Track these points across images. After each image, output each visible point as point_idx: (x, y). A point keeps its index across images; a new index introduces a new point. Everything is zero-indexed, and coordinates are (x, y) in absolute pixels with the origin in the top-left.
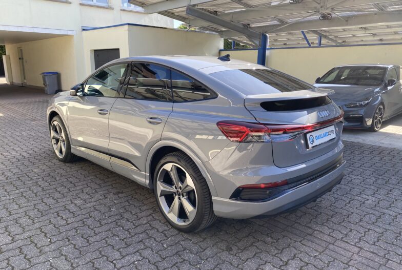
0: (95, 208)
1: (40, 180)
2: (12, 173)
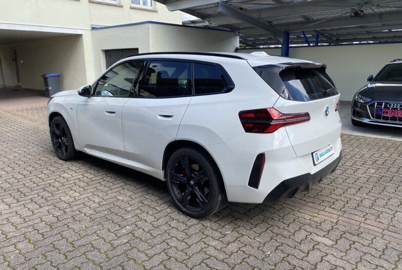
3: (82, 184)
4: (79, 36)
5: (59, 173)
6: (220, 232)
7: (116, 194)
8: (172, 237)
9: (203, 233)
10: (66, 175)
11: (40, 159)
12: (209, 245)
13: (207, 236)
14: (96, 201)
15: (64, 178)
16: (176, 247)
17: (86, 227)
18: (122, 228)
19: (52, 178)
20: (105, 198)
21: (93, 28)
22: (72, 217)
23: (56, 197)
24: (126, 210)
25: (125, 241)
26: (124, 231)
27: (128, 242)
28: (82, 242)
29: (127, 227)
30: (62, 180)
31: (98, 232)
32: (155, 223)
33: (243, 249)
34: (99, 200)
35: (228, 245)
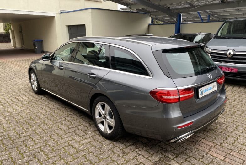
0: (91, 144)
1: (46, 119)
2: (25, 113)
3: (25, 103)
4: (53, 17)
5: (16, 96)
6: (85, 133)
7: (40, 109)
8: (56, 133)
9: (75, 132)
10: (19, 98)
11: (10, 88)
12: (73, 139)
13: (76, 134)
14: (27, 112)
15: (17, 99)
16: (54, 139)
17: (11, 126)
18: (31, 127)
19: (11, 99)
20: (32, 111)
21: (61, 13)
22: (8, 120)
23: (6, 109)
24: (39, 118)
25: (28, 134)
26: (31, 129)
27: (29, 135)
28: (4, 134)
29: (34, 127)
30: (15, 100)
31: (16, 129)
32: (51, 125)
33: (92, 142)
34: (29, 112)
35: (84, 139)
